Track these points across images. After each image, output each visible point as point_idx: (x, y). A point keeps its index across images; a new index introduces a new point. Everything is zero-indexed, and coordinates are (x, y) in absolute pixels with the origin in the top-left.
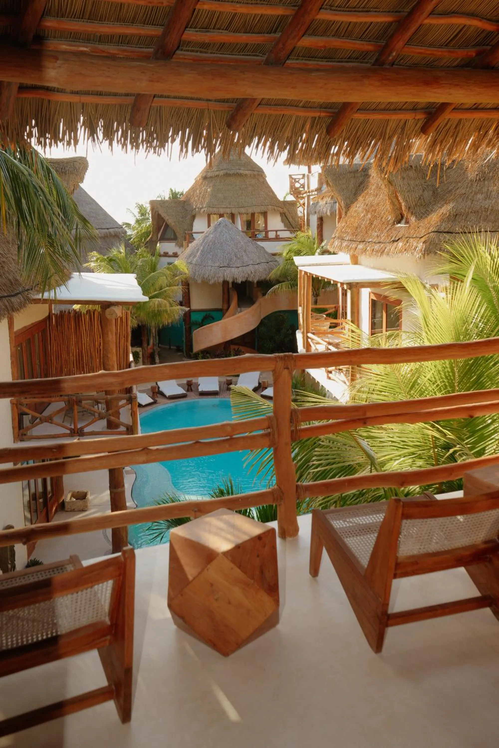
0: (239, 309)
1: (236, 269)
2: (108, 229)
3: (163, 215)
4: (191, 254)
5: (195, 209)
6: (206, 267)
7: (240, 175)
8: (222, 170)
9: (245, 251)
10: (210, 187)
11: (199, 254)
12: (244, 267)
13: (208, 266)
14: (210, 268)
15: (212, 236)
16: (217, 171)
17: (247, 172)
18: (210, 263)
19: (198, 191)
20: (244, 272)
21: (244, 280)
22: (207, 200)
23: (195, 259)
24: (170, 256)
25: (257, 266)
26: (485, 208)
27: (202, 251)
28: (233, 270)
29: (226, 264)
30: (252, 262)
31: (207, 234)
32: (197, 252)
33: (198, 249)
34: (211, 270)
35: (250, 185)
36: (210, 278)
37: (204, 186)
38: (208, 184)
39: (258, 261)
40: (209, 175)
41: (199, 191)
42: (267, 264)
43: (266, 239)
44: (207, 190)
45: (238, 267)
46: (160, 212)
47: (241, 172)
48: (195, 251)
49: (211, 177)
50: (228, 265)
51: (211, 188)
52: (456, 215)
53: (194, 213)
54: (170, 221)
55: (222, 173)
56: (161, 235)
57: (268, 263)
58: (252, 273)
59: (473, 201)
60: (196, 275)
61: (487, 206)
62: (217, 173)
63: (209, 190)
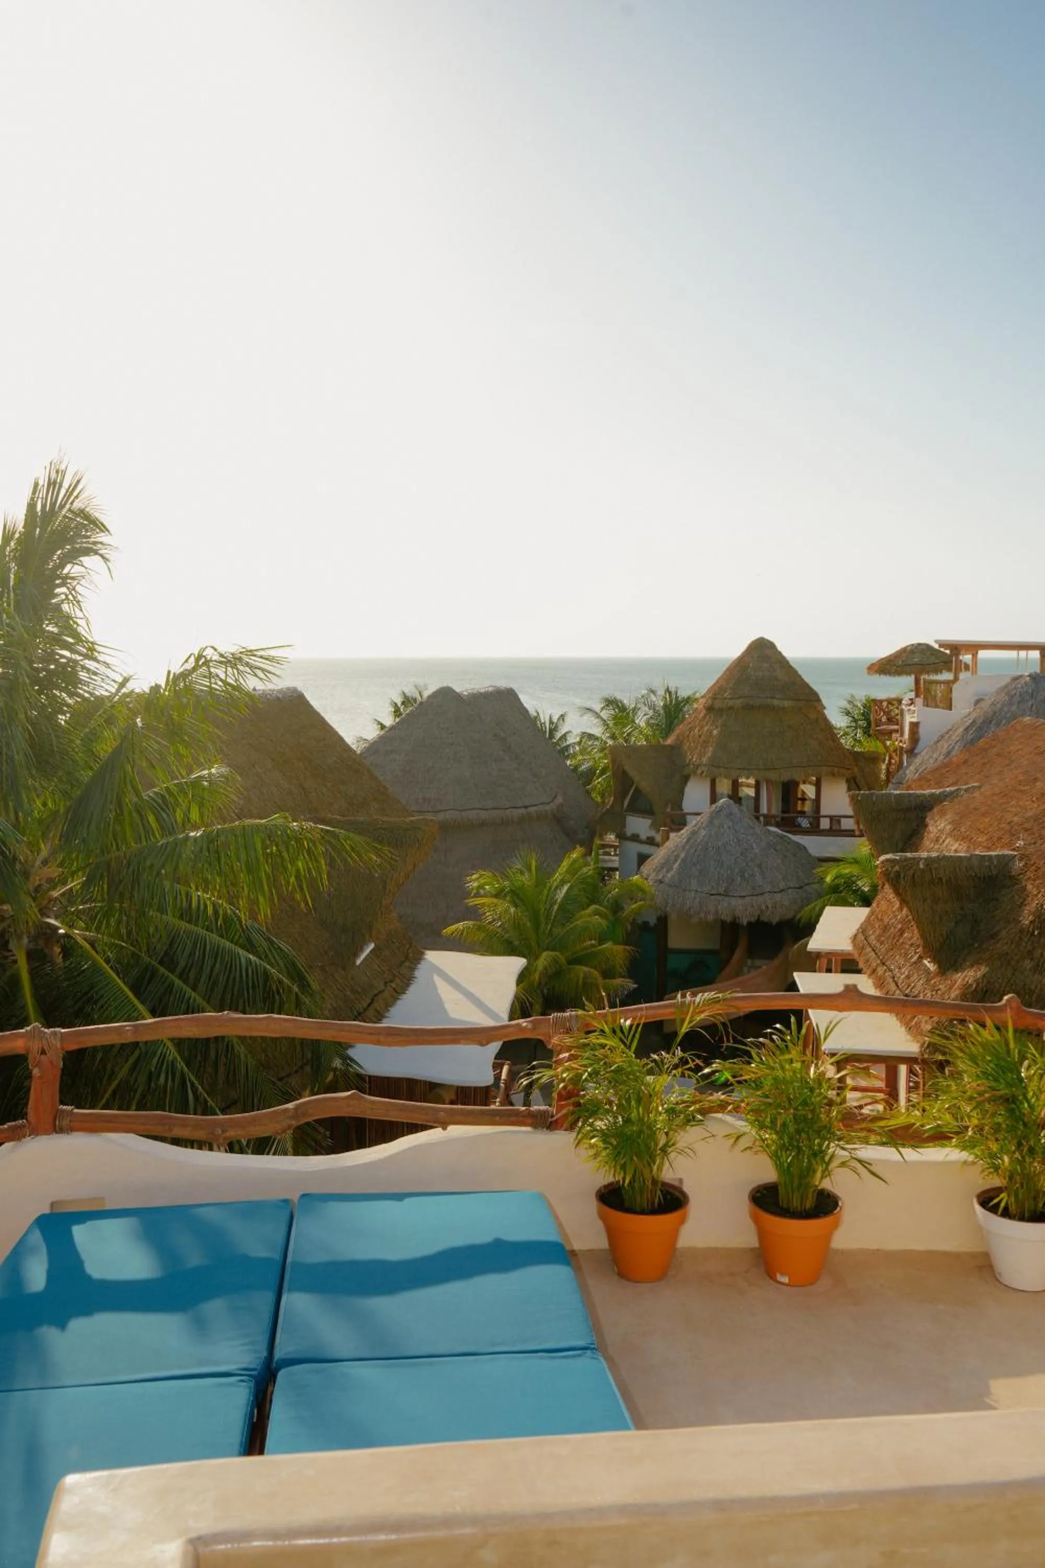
0: (749, 962)
1: (740, 901)
2: (526, 807)
3: (632, 773)
4: (664, 864)
5: (688, 765)
6: (688, 893)
7: (772, 708)
8: (739, 698)
9: (760, 866)
10: (717, 727)
11: (676, 866)
12: (754, 898)
13: (690, 891)
14: (693, 894)
15: (703, 833)
16: (732, 699)
17: (786, 704)
18: (694, 885)
19: (696, 730)
20: (753, 906)
21: (753, 920)
22: (710, 751)
23: (669, 875)
24: (641, 842)
25: (778, 896)
26: (1030, 990)
27: (684, 860)
28: (734, 901)
29: (721, 891)
30: (769, 888)
31: (696, 828)
32: (676, 860)
33: (677, 857)
34: (695, 898)
35: (790, 727)
36: (692, 912)
37: (707, 724)
38: (713, 722)
39: (782, 885)
40: (718, 704)
41: (699, 731)
42: (800, 891)
43: (814, 830)
44: (711, 733)
45: (744, 897)
46: (626, 768)
47: (776, 702)
48: (673, 858)
49: (721, 710)
50: (725, 891)
51: (719, 729)
52: (987, 991)
53: (686, 772)
54: (644, 782)
55: (738, 703)
56: (629, 803)
57: (801, 888)
58: (767, 907)
59: (1015, 970)
60: (669, 905)
61: (1033, 987)
62: (731, 703)
63: (715, 732)
